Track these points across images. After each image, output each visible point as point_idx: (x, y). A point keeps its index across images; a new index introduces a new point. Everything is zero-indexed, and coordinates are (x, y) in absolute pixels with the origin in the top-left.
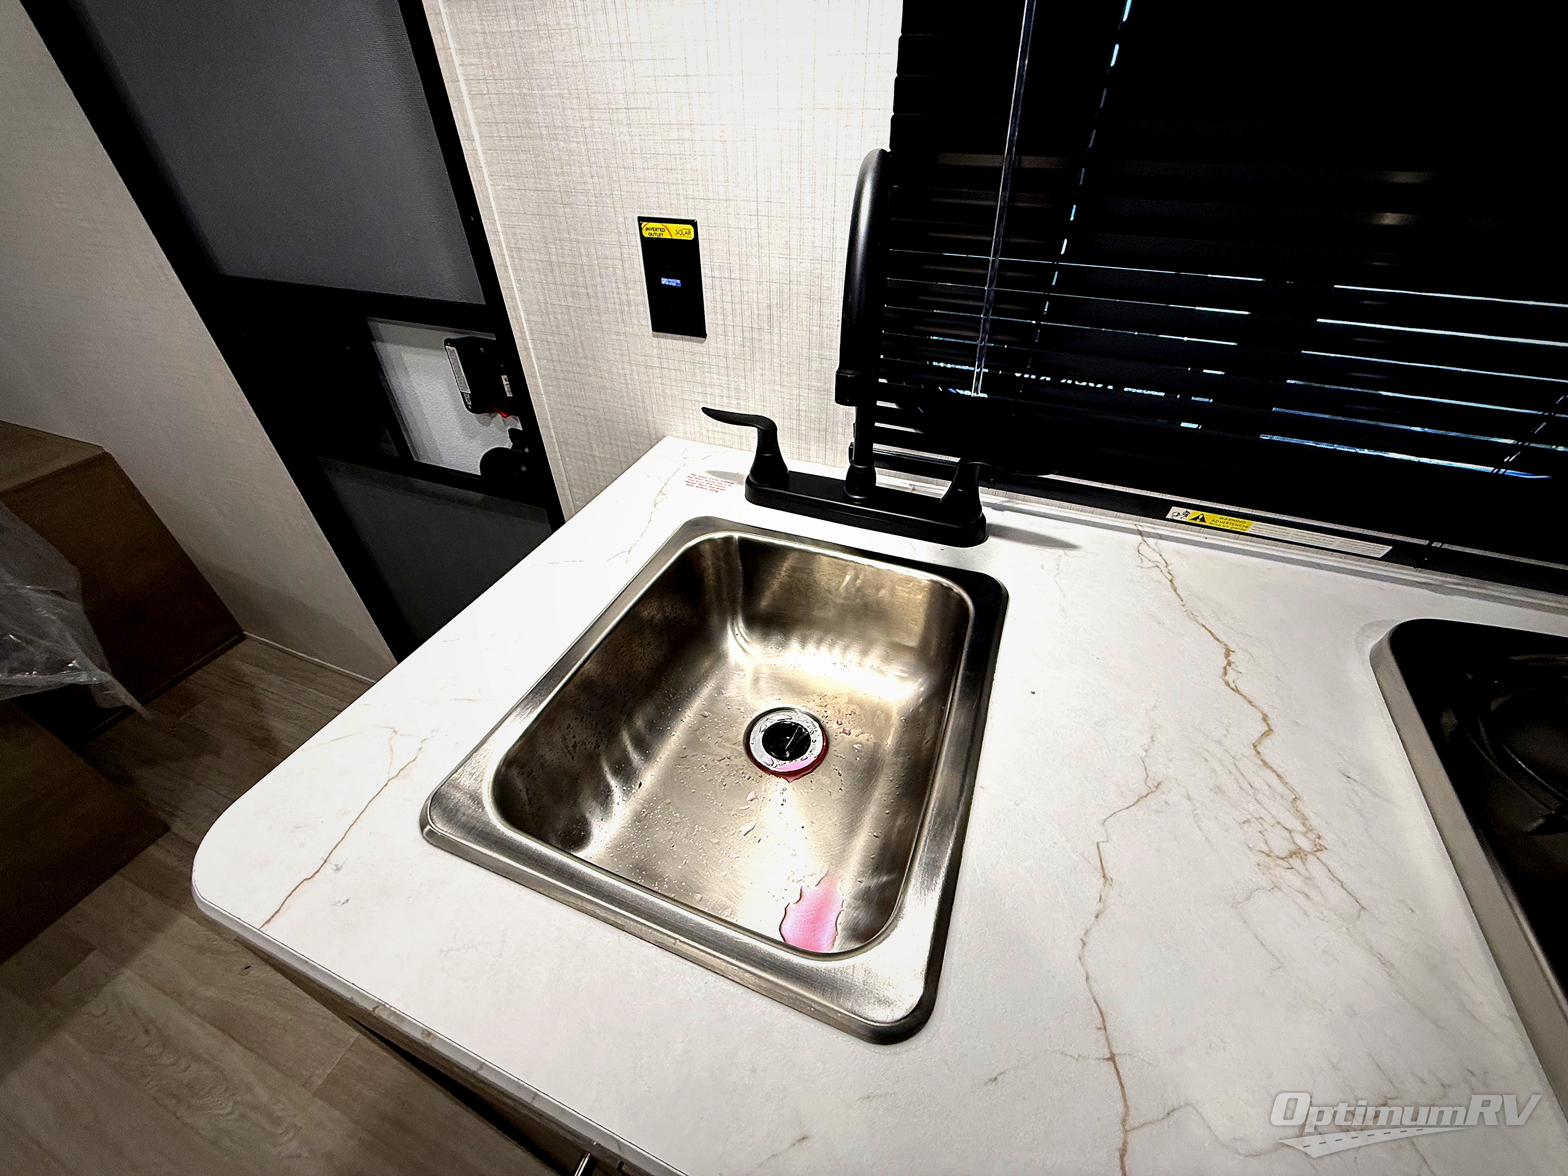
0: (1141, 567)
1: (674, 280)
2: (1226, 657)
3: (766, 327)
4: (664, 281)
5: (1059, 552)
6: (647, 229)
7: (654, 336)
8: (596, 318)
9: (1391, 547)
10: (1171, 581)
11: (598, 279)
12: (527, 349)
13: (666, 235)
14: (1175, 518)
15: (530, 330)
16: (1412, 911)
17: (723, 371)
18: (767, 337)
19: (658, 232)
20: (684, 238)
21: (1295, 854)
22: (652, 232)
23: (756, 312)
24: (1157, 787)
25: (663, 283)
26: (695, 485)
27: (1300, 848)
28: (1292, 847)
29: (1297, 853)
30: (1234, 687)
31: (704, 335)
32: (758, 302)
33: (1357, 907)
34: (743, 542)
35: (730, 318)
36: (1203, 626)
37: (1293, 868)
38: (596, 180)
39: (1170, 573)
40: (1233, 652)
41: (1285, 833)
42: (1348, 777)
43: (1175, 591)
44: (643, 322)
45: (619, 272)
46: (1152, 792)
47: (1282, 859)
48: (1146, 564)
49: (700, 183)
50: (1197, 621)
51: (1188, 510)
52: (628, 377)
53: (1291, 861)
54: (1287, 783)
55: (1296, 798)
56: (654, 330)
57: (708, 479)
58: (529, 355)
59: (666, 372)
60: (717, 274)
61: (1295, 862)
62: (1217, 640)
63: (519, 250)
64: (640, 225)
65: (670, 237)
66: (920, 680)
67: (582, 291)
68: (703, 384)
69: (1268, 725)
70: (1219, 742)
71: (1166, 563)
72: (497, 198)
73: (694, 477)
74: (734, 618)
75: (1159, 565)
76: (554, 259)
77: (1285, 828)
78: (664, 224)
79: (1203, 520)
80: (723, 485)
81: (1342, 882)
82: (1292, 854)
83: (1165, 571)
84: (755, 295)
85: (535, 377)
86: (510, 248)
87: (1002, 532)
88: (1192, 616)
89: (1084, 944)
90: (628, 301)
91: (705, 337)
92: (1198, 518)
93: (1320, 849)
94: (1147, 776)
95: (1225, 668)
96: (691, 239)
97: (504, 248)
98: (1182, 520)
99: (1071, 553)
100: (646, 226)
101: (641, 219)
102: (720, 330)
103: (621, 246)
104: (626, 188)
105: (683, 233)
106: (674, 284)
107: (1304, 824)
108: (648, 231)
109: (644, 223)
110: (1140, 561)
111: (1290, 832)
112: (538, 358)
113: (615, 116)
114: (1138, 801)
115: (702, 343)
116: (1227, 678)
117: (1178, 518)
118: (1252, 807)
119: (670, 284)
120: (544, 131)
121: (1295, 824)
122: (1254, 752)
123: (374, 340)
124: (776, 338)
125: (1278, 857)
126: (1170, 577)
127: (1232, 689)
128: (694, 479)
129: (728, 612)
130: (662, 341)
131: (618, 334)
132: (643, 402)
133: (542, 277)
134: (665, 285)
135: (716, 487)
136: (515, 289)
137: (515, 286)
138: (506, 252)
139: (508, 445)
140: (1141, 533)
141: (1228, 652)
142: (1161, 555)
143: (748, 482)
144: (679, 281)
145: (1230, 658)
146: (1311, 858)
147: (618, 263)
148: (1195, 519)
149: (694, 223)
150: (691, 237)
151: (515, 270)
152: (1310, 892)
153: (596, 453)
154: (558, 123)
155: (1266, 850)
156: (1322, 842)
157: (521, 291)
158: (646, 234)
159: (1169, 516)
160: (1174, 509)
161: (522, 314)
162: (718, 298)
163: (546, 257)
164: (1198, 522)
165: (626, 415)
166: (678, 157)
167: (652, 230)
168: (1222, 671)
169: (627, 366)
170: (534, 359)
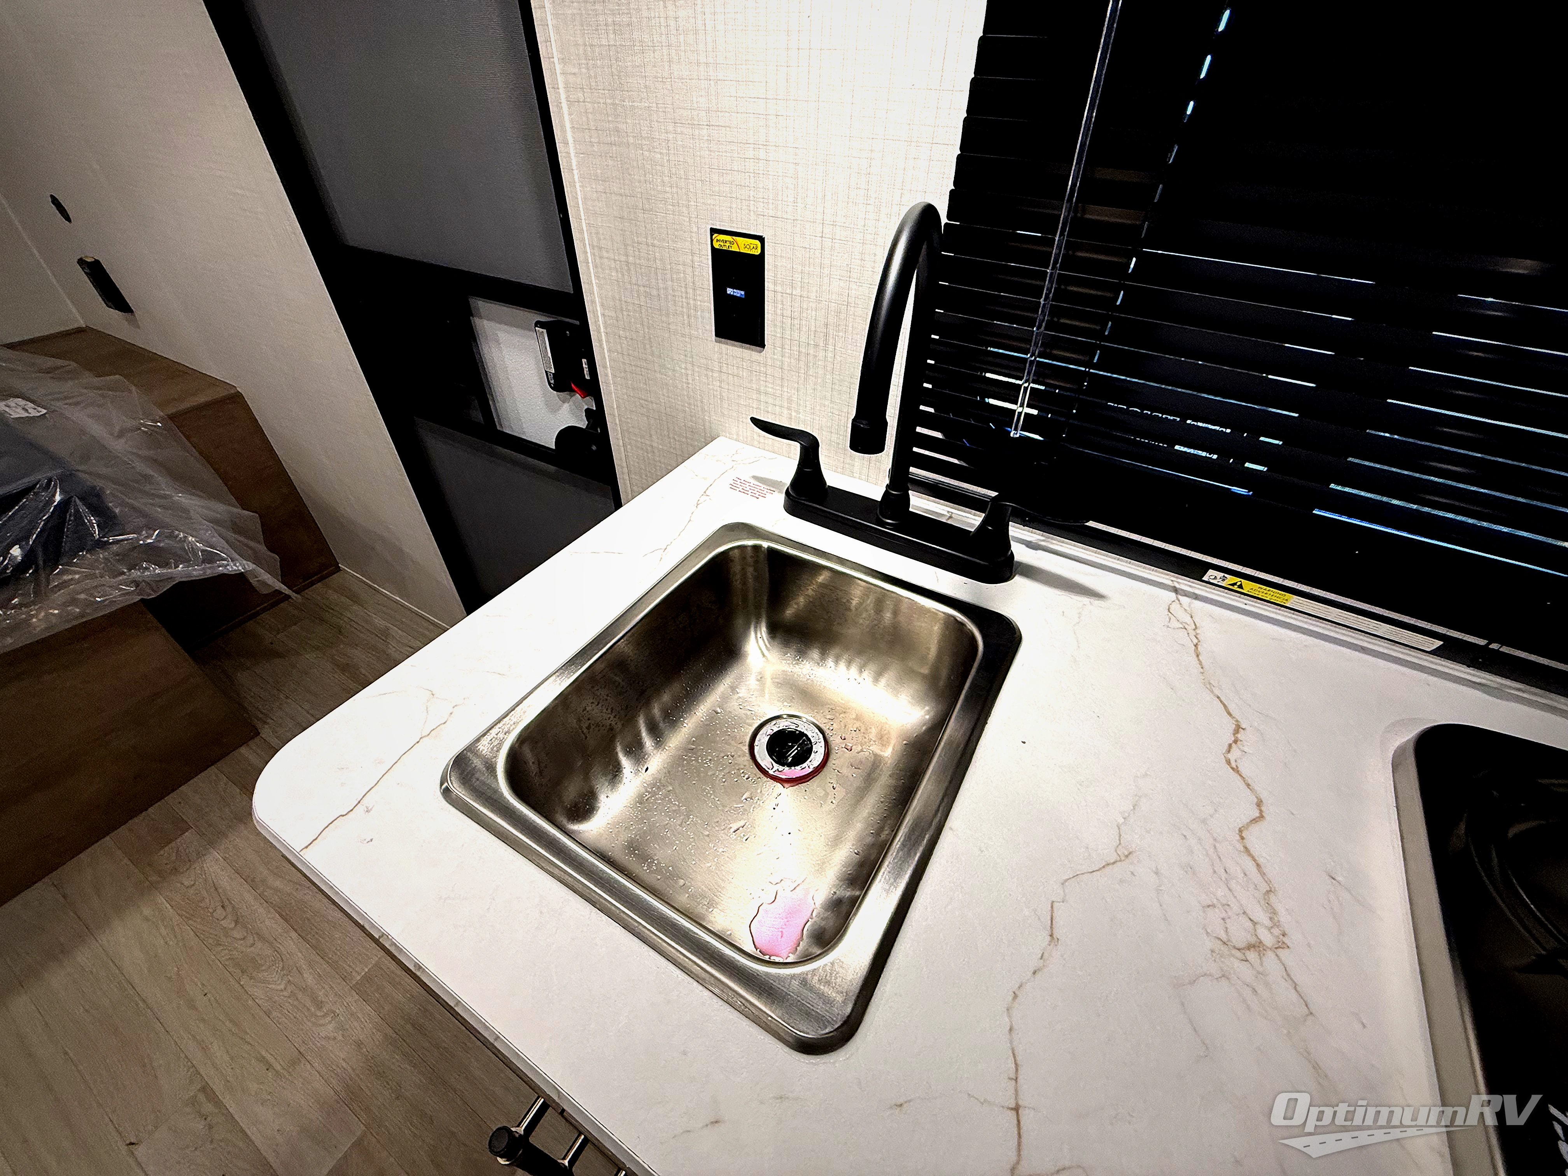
0: (1168, 627)
1: (739, 291)
2: (1234, 734)
3: (822, 344)
4: (730, 291)
5: (1085, 600)
6: (717, 241)
7: (716, 341)
8: (664, 319)
9: (1442, 643)
10: (1196, 646)
11: (670, 283)
12: (600, 341)
13: (734, 248)
14: (1212, 581)
15: (605, 323)
16: (1364, 1026)
17: (779, 382)
18: (821, 354)
19: (728, 244)
20: (751, 253)
21: (1254, 946)
22: (722, 244)
23: (813, 329)
24: (1127, 856)
25: (728, 292)
26: (738, 489)
27: (1261, 942)
28: (1253, 940)
29: (1256, 946)
30: (1235, 767)
31: (762, 345)
32: (816, 320)
33: (1307, 1012)
34: (771, 551)
35: (788, 332)
36: (1218, 697)
37: (1247, 961)
38: (675, 190)
39: (1197, 638)
40: (1243, 729)
41: (1249, 924)
42: (1333, 879)
43: (1198, 656)
44: (708, 327)
45: (689, 279)
46: (1120, 861)
47: (1239, 949)
48: (1175, 624)
49: (771, 201)
50: (1212, 692)
51: (1226, 575)
52: (690, 378)
53: (1248, 953)
54: (1264, 874)
55: (1271, 891)
56: (717, 335)
57: (751, 485)
58: (601, 345)
59: (724, 377)
60: (779, 289)
61: (1252, 955)
62: (1229, 714)
63: (600, 248)
64: (711, 236)
65: (738, 251)
66: (927, 708)
67: (655, 292)
68: (759, 392)
69: (1261, 811)
70: (1204, 821)
71: (1195, 625)
72: (585, 199)
73: (739, 481)
74: (758, 623)
75: (1187, 626)
76: (631, 259)
77: (1250, 919)
78: (734, 237)
79: (1241, 586)
80: (765, 492)
81: (1295, 984)
82: (1250, 947)
83: (1192, 633)
84: (814, 313)
85: (605, 367)
86: (592, 247)
87: (1030, 572)
88: (1209, 686)
89: (1015, 996)
90: (695, 307)
91: (764, 348)
92: (1235, 584)
93: (1281, 945)
94: (1120, 844)
95: (1230, 746)
96: (758, 254)
97: (588, 246)
98: (1219, 584)
99: (1097, 602)
100: (717, 238)
101: (713, 231)
102: (778, 343)
103: (693, 254)
104: (702, 201)
105: (750, 247)
106: (738, 295)
107: (1271, 919)
108: (718, 243)
109: (716, 235)
110: (1168, 620)
111: (1255, 923)
112: (609, 351)
113: (697, 132)
114: (1104, 867)
115: (760, 352)
116: (1229, 756)
117: (1215, 582)
118: (1221, 892)
119: (735, 294)
120: (631, 140)
121: (1262, 917)
122: (1238, 837)
123: (472, 315)
124: (830, 355)
125: (1234, 947)
126: (1195, 641)
127: (1233, 768)
128: (738, 483)
129: (750, 618)
130: (723, 346)
131: (683, 335)
132: (702, 402)
133: (620, 275)
134: (730, 295)
135: (758, 493)
136: (594, 285)
137: (594, 282)
138: (588, 250)
139: (583, 424)
140: (1176, 590)
141: (1238, 728)
142: (1192, 617)
143: (787, 493)
144: (743, 293)
145: (1239, 736)
146: (1270, 954)
147: (689, 270)
148: (1233, 585)
149: (761, 239)
150: (758, 252)
151: (596, 266)
152: (1260, 989)
153: (655, 445)
154: (644, 134)
155: (1223, 936)
156: (1285, 940)
157: (600, 287)
158: (716, 246)
159: (1205, 578)
160: (1211, 572)
161: (598, 309)
162: (779, 312)
163: (623, 258)
164: (1235, 588)
165: (685, 411)
166: (752, 175)
167: (723, 242)
168: (1226, 747)
169: (689, 366)
170: (606, 351)
